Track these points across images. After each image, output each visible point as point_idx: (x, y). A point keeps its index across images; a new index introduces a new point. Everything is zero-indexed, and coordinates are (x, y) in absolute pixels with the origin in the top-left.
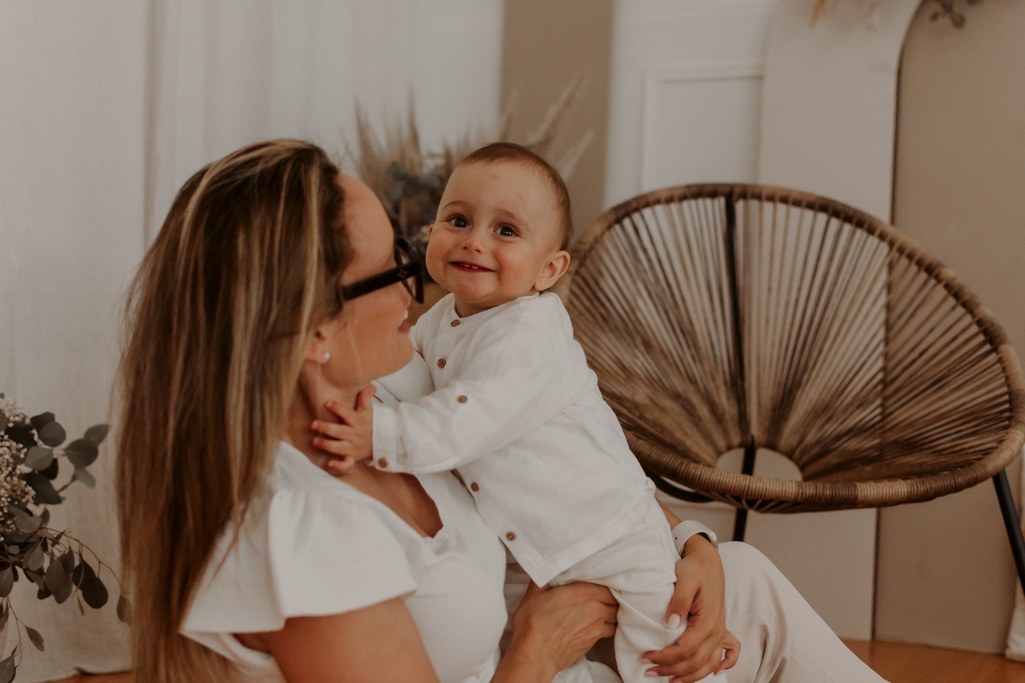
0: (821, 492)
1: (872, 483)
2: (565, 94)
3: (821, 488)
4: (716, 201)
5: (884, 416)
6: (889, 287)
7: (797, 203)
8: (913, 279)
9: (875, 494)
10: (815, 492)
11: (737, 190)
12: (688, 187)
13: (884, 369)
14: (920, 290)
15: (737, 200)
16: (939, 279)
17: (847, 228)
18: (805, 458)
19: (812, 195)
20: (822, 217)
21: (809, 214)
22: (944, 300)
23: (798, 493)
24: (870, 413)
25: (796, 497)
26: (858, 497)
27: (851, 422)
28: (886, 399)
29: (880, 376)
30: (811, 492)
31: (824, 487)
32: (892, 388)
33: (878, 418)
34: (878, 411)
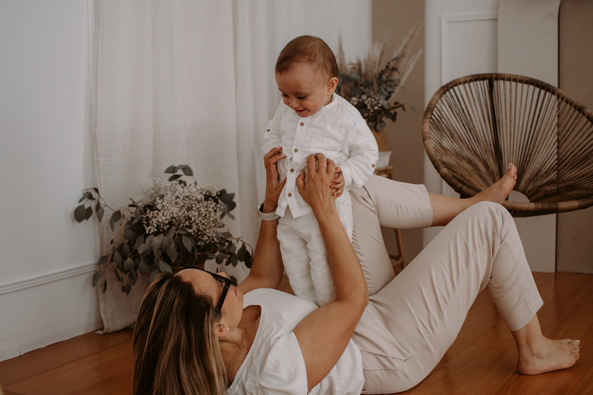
0: (545, 207)
1: (564, 202)
2: (411, 33)
3: (544, 205)
4: (485, 82)
5: (558, 178)
6: (558, 125)
7: (521, 81)
8: (573, 114)
9: (566, 206)
10: (542, 207)
11: (494, 76)
12: (473, 76)
13: (557, 159)
14: (575, 119)
15: (494, 81)
16: (584, 114)
17: (543, 92)
18: (531, 193)
19: (527, 77)
20: (531, 87)
21: (526, 86)
22: (586, 123)
23: (535, 208)
24: (553, 176)
25: (535, 209)
26: (559, 208)
27: (546, 180)
28: (559, 171)
29: (556, 162)
30: (540, 207)
31: (546, 204)
32: (561, 167)
33: (556, 179)
34: (556, 176)
